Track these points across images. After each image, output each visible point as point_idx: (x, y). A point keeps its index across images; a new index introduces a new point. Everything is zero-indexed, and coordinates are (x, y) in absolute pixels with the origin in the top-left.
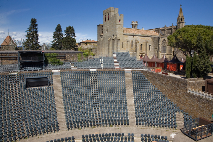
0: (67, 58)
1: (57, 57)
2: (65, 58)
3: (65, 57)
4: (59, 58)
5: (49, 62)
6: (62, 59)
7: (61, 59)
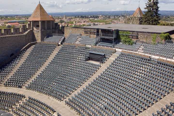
0: (140, 38)
1: (130, 35)
2: (137, 38)
3: (137, 36)
4: (131, 37)
5: (122, 40)
6: (135, 38)
7: (133, 38)
